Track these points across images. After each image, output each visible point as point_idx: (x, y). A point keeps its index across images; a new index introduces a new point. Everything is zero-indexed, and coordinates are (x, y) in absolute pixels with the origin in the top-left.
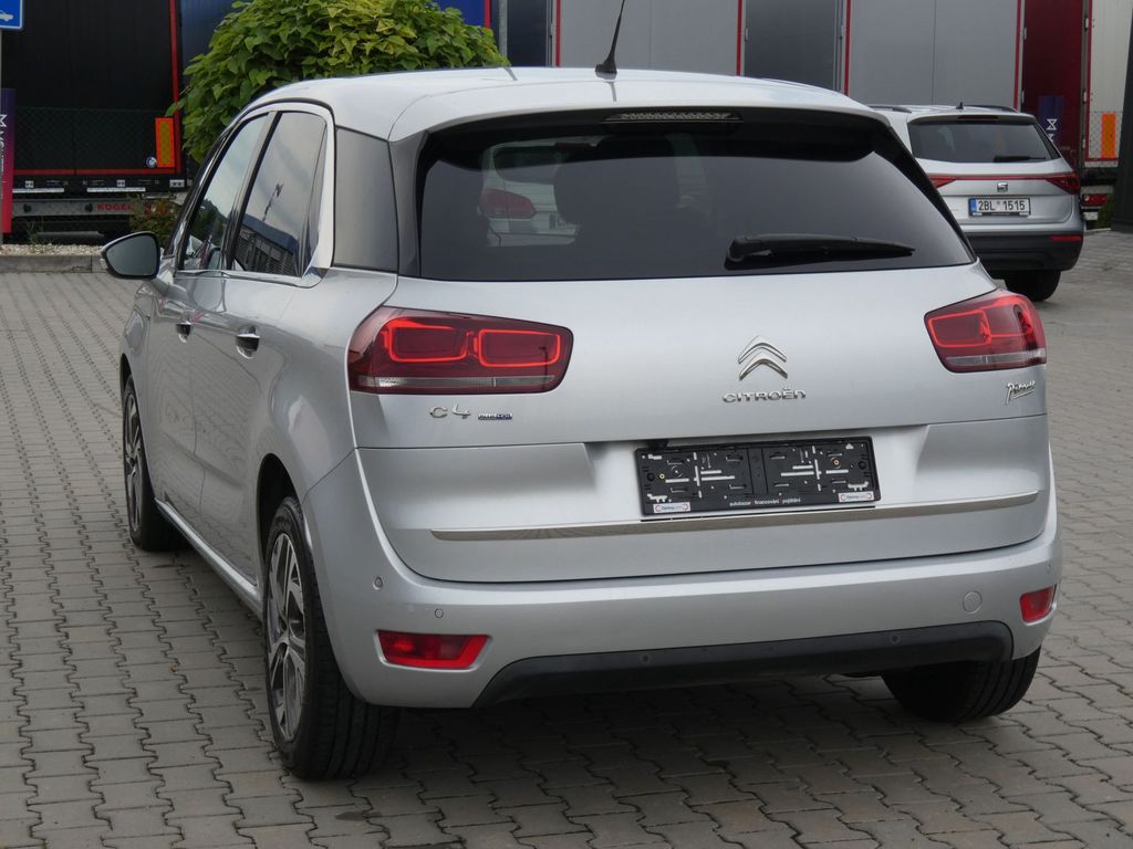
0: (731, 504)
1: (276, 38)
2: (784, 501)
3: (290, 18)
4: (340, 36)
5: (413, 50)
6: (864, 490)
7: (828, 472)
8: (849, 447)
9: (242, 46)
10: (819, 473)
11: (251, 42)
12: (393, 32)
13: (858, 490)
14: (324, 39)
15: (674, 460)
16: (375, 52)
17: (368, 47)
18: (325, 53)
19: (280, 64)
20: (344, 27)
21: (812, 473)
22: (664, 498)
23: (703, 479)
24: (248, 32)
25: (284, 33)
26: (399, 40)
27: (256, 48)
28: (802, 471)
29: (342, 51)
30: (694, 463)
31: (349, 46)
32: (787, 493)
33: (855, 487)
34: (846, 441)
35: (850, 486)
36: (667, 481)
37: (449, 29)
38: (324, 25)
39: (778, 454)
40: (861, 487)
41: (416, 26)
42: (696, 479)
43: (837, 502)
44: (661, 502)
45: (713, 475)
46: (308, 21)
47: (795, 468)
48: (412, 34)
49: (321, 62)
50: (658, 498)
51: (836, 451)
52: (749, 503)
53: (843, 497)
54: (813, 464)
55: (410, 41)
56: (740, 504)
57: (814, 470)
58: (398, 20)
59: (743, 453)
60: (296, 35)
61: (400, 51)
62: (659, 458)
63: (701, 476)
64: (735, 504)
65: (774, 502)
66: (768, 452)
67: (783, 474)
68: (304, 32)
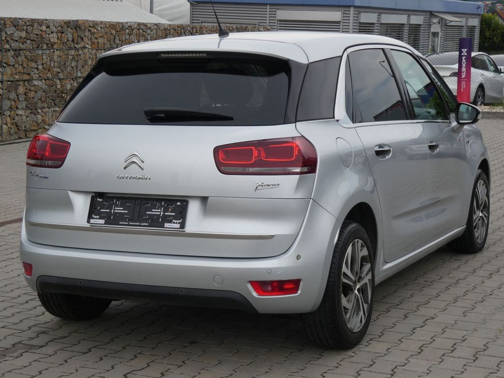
0: (120, 223)
2: (142, 224)
6: (179, 223)
7: (166, 214)
8: (179, 204)
10: (162, 213)
13: (177, 223)
15: (106, 202)
21: (159, 213)
22: (98, 217)
23: (115, 211)
28: (156, 212)
30: (113, 204)
32: (145, 221)
33: (175, 221)
34: (178, 201)
35: (174, 221)
36: (102, 210)
39: (148, 204)
40: (178, 221)
42: (112, 211)
43: (164, 228)
44: (96, 219)
45: (119, 210)
47: (153, 210)
50: (95, 217)
51: (172, 205)
52: (127, 223)
53: (167, 225)
54: (161, 209)
56: (124, 223)
57: (160, 212)
59: (134, 201)
62: (101, 200)
63: (115, 210)
64: (122, 223)
65: (137, 224)
66: (143, 202)
67: (147, 213)
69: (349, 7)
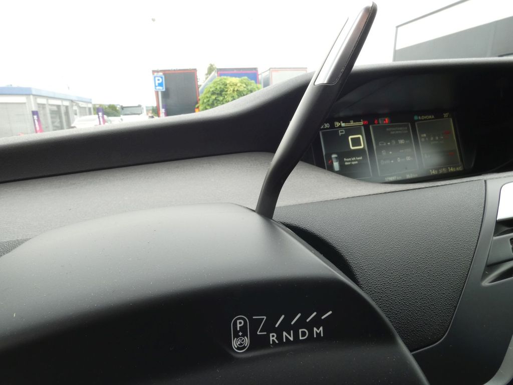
1: (216, 89)
3: (219, 84)
4: (230, 87)
5: (245, 89)
9: (209, 91)
11: (211, 90)
12: (241, 86)
14: (226, 88)
16: (237, 90)
17: (236, 89)
18: (227, 91)
19: (218, 94)
20: (231, 85)
24: (211, 88)
25: (218, 87)
26: (242, 87)
27: (213, 91)
29: (230, 91)
31: (232, 89)
37: (253, 84)
38: (226, 85)
41: (246, 84)
46: (223, 84)
48: (245, 86)
49: (226, 93)
55: (244, 87)
58: (242, 83)
60: (220, 88)
61: (242, 90)
68: (222, 87)
69: (29, 95)
